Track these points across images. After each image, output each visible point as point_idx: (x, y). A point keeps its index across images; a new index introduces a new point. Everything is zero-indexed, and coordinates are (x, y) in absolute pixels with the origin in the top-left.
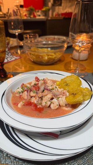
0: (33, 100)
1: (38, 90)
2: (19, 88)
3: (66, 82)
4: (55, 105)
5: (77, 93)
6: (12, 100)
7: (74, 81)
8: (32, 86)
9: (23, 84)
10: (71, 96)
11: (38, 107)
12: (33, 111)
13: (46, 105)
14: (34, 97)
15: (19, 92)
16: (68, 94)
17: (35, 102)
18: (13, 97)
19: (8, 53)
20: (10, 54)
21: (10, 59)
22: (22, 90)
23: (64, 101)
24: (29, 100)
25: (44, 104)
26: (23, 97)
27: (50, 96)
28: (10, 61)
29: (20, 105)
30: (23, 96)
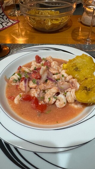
0: (33, 92)
1: (40, 79)
2: (15, 73)
3: (75, 66)
4: (62, 102)
5: (92, 88)
6: (7, 92)
7: (86, 65)
8: (31, 71)
9: (20, 67)
10: (83, 91)
11: (40, 104)
12: (34, 109)
13: (50, 102)
14: (34, 88)
15: (15, 80)
16: (78, 86)
17: (36, 95)
18: (8, 86)
19: (3, 16)
20: (5, 17)
21: (6, 25)
22: (18, 77)
23: (73, 97)
24: (28, 92)
25: (47, 100)
26: (20, 89)
27: (54, 90)
28: (6, 26)
29: (16, 101)
30: (20, 87)
